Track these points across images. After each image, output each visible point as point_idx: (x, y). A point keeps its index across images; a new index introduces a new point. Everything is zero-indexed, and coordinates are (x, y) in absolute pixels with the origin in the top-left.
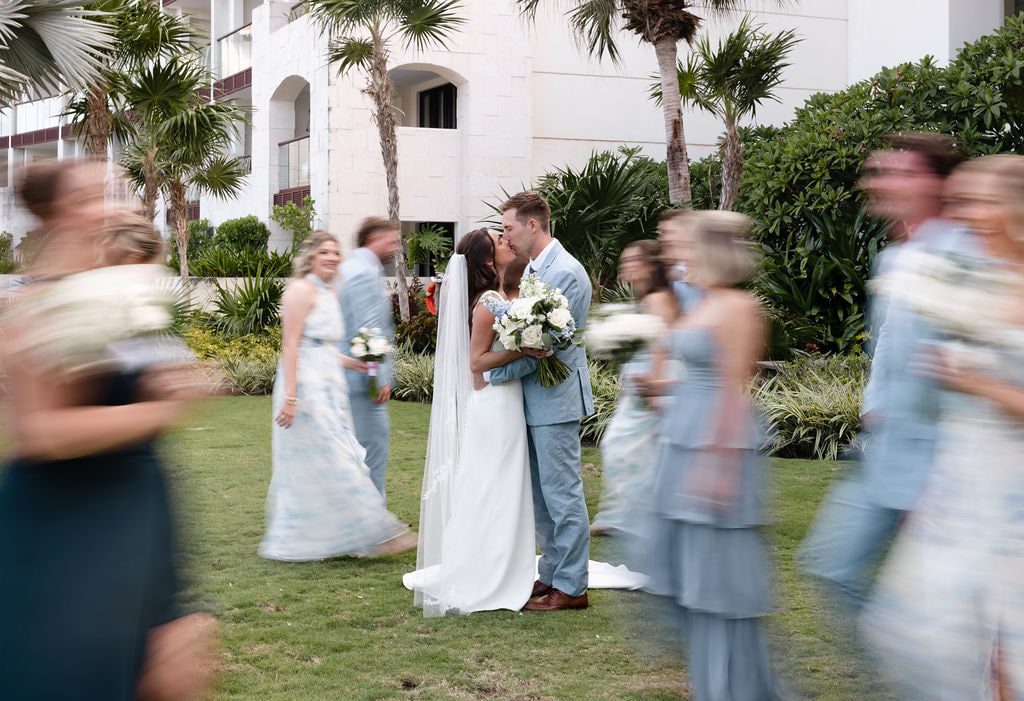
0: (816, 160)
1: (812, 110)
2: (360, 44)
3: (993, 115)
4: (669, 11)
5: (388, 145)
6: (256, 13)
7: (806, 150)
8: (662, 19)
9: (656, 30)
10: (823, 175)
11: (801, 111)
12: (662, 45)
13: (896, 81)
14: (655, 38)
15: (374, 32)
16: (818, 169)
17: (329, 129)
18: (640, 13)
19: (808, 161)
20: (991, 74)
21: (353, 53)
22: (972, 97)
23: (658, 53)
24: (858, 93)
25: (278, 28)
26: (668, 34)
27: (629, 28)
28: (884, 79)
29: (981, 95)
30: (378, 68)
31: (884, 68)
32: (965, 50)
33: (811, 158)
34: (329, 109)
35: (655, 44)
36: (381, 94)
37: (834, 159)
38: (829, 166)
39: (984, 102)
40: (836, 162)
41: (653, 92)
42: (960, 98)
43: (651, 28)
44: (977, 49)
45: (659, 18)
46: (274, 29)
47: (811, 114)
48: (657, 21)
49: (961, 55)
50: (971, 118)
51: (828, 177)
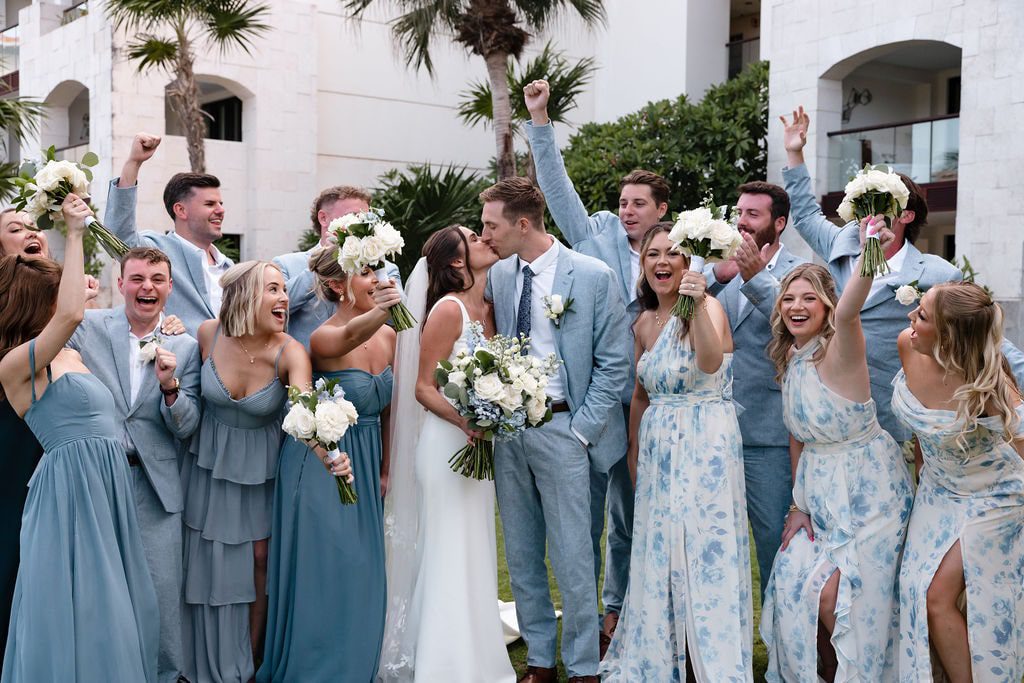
0: (593, 184)
1: (586, 137)
2: (162, 43)
3: (742, 149)
4: (502, 24)
5: (196, 151)
6: (23, 13)
7: (584, 174)
8: (495, 33)
9: (489, 43)
10: (600, 197)
11: (574, 138)
12: (493, 59)
13: (661, 115)
14: (487, 51)
15: (180, 32)
16: (595, 192)
17: (113, 137)
18: (474, 26)
19: (586, 183)
20: (736, 113)
21: (155, 52)
22: (724, 133)
23: (490, 67)
24: (627, 123)
25: (50, 30)
26: (500, 48)
27: (460, 40)
28: (651, 113)
29: (732, 130)
30: (185, 68)
31: (650, 103)
32: (712, 92)
33: (589, 181)
34: (113, 116)
35: (486, 58)
36: (187, 97)
37: (609, 184)
38: (605, 188)
39: (734, 136)
40: (613, 185)
41: (461, 110)
42: (714, 132)
43: (486, 40)
44: (722, 91)
45: (493, 29)
46: (45, 31)
47: (585, 142)
48: (491, 34)
49: (709, 95)
50: (723, 152)
51: (604, 199)
